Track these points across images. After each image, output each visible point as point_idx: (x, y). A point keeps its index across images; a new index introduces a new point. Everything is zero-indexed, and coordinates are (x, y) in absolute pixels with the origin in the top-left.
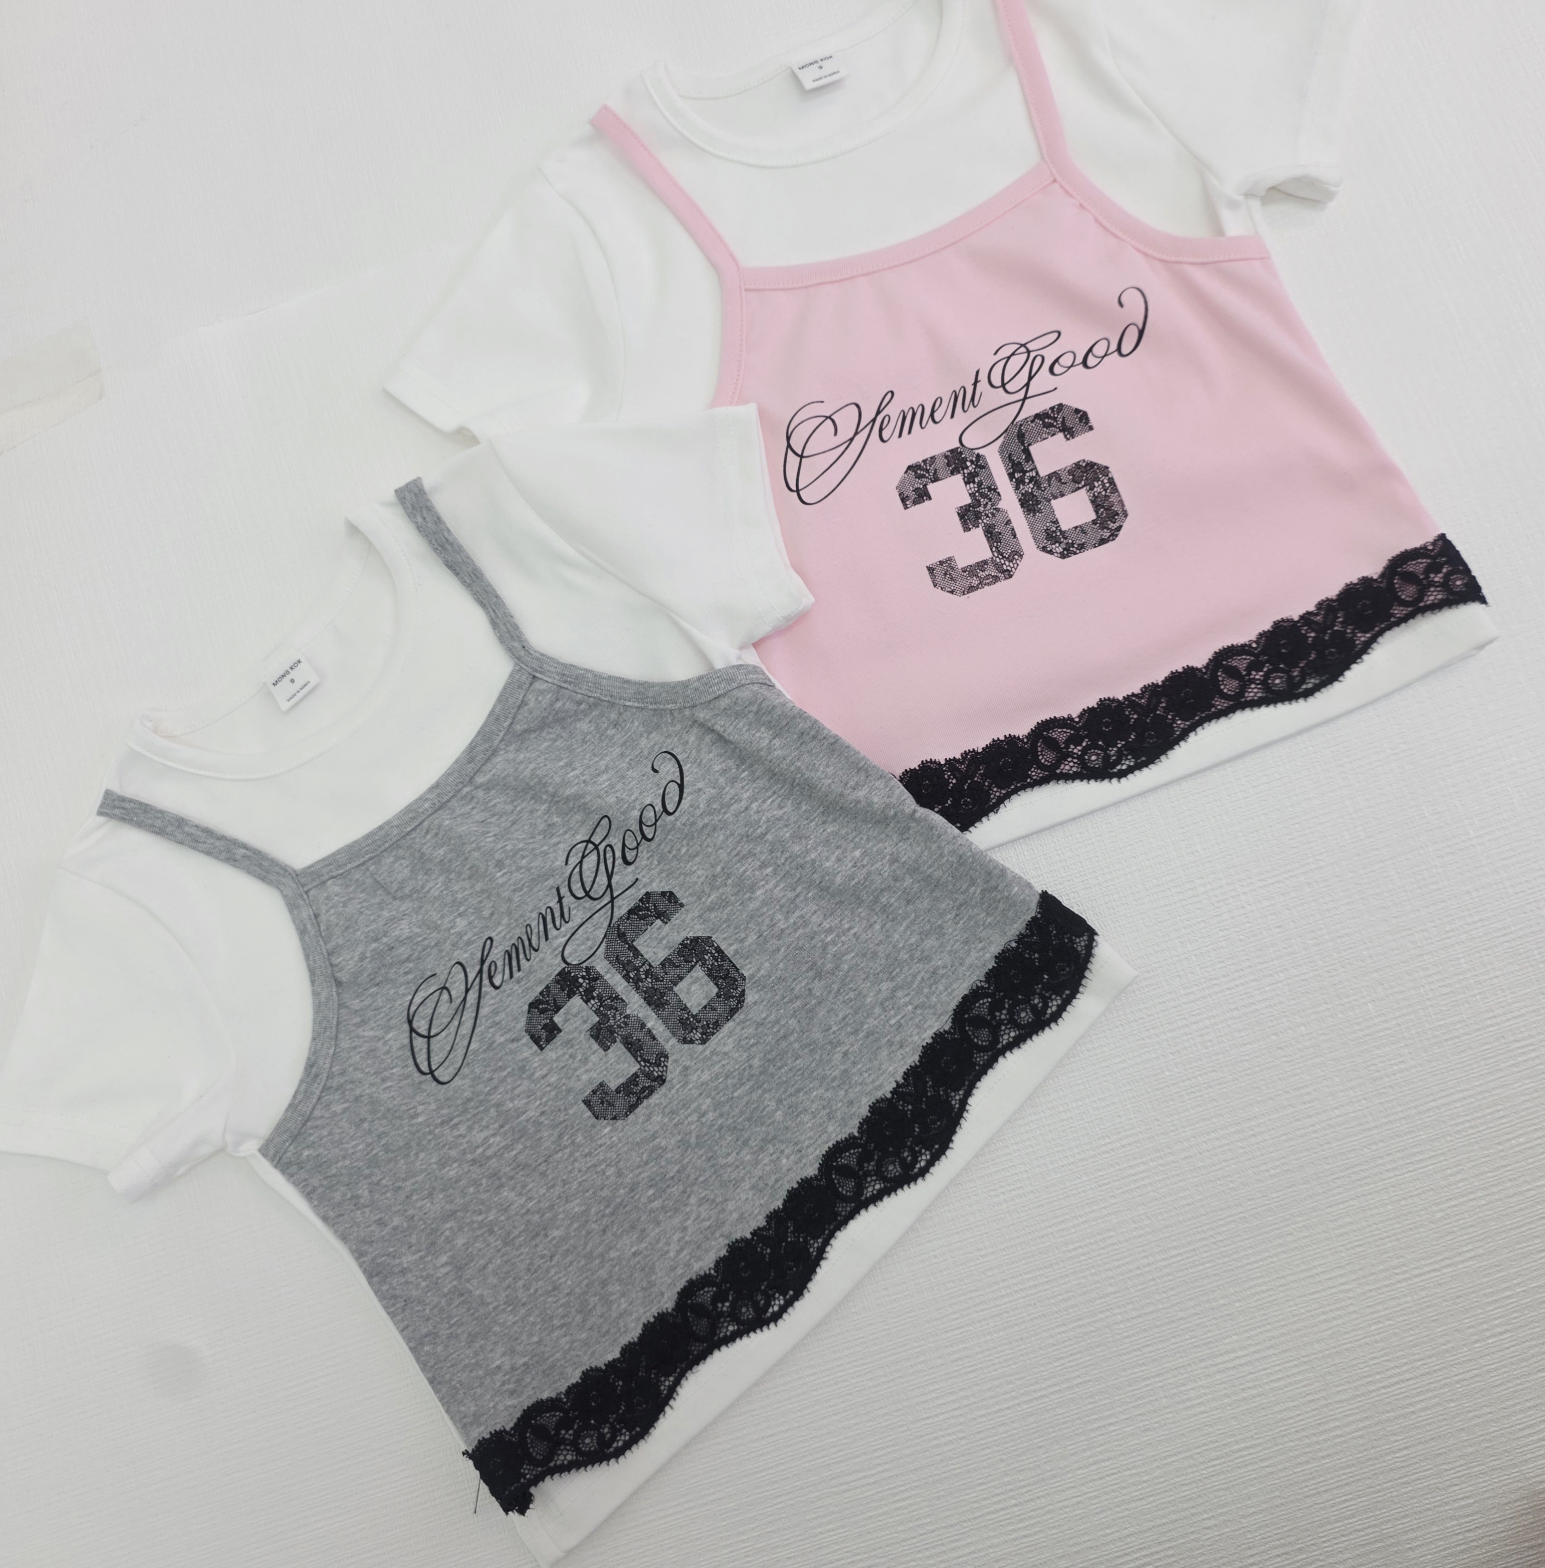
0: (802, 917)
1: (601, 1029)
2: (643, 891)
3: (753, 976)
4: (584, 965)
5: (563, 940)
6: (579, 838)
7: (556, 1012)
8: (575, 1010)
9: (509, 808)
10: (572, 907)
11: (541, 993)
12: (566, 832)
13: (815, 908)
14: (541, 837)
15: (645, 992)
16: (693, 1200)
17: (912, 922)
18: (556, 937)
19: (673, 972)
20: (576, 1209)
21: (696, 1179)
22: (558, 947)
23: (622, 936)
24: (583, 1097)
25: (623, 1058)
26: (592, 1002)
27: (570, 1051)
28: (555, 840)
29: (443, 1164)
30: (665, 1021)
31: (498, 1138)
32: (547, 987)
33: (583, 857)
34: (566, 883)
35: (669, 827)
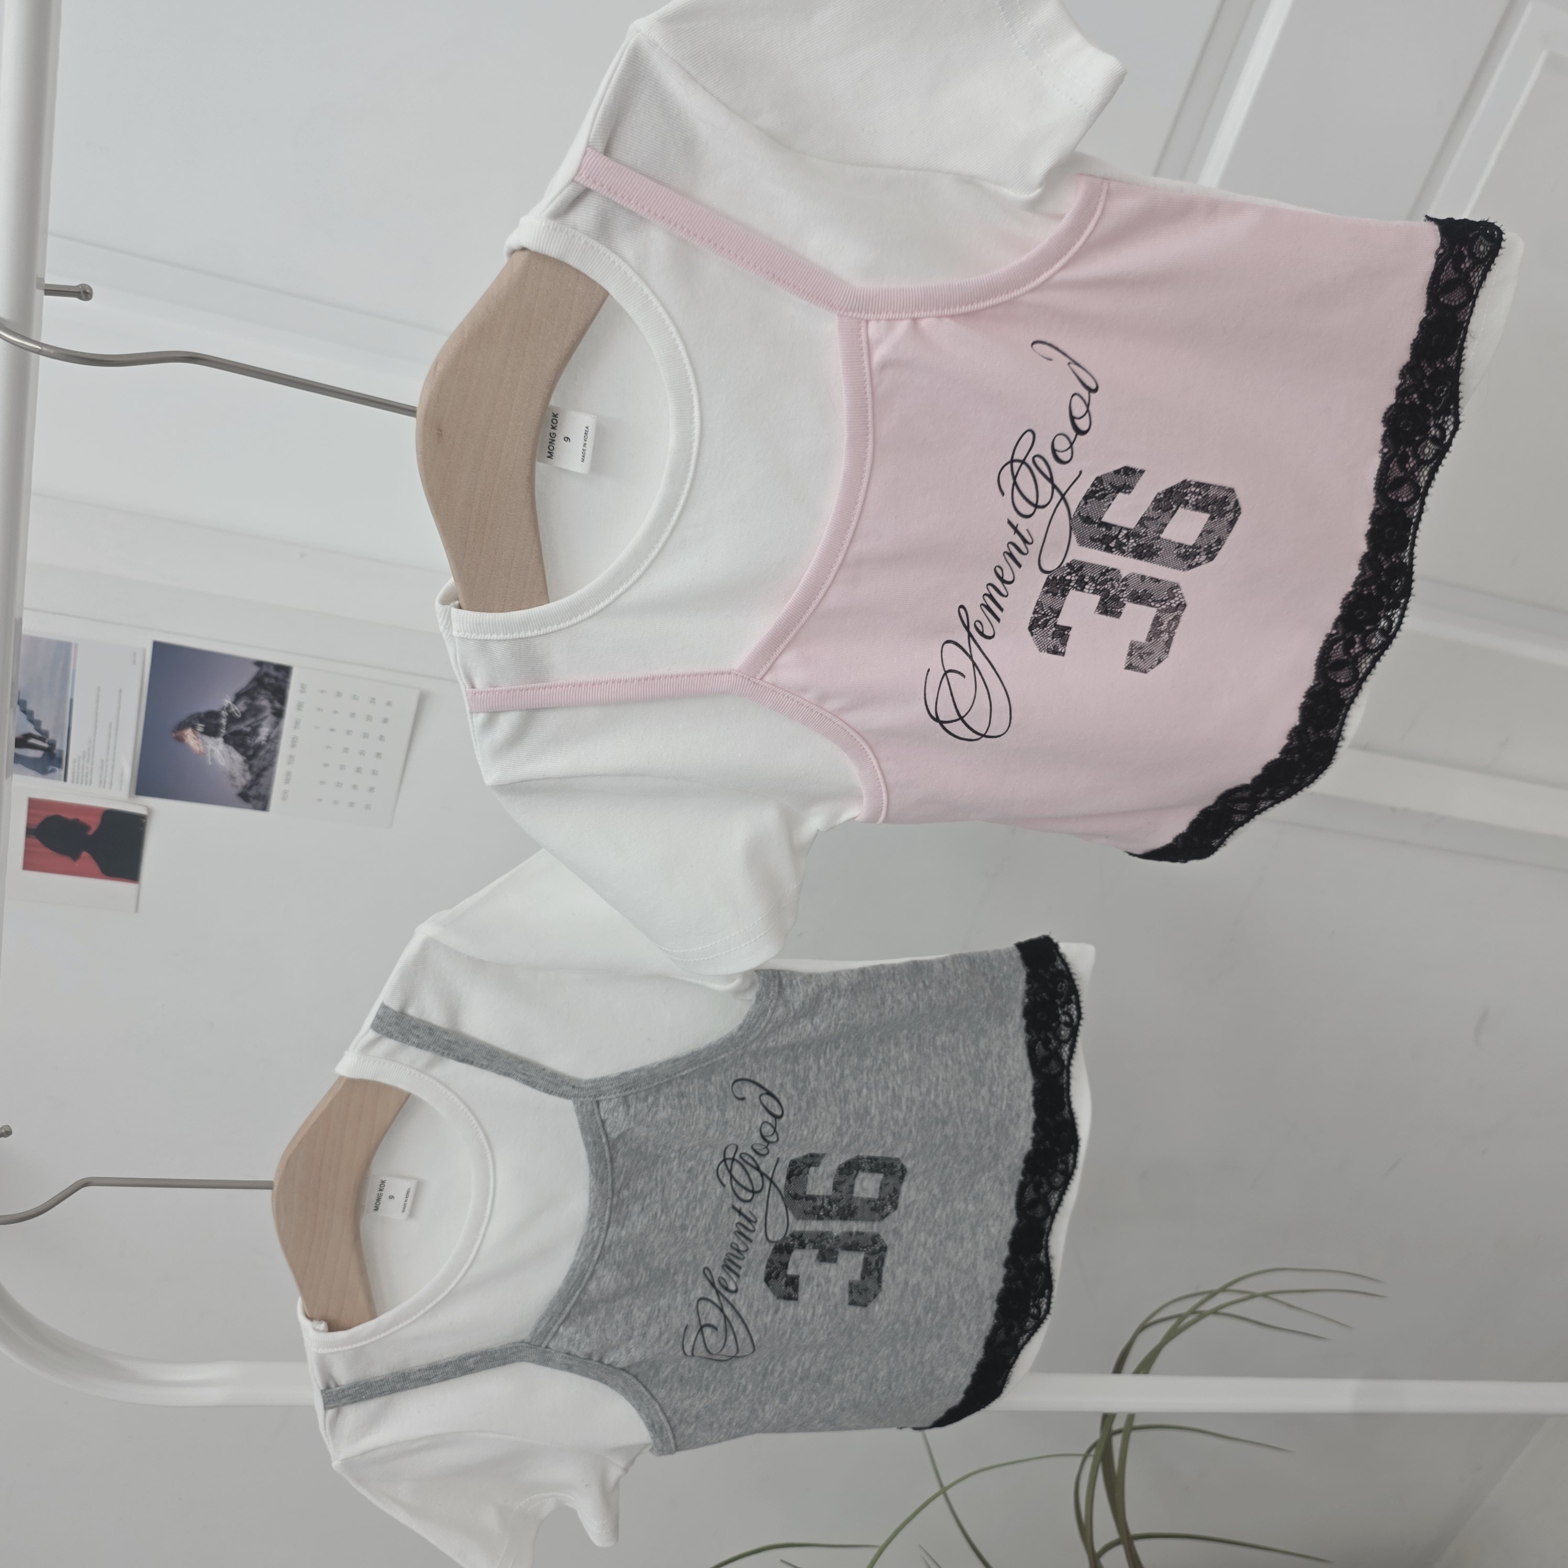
0: (907, 1100)
1: (824, 1254)
2: (788, 1162)
3: (903, 1156)
4: (787, 1234)
5: (763, 1233)
6: (716, 1163)
7: (787, 1269)
8: (799, 1259)
9: (652, 1184)
10: (751, 1209)
11: (768, 1268)
12: (704, 1166)
13: (908, 1087)
14: (690, 1183)
15: (838, 1215)
16: (957, 1297)
17: (964, 1041)
18: (757, 1236)
19: (844, 1188)
20: (887, 1352)
21: (949, 1283)
22: (762, 1238)
23: (795, 1197)
24: (847, 1302)
25: (850, 1257)
26: (807, 1246)
27: (815, 1283)
28: (701, 1178)
29: (784, 1398)
30: (863, 1219)
31: (807, 1355)
32: (769, 1260)
33: (730, 1172)
34: (735, 1198)
35: (786, 1126)
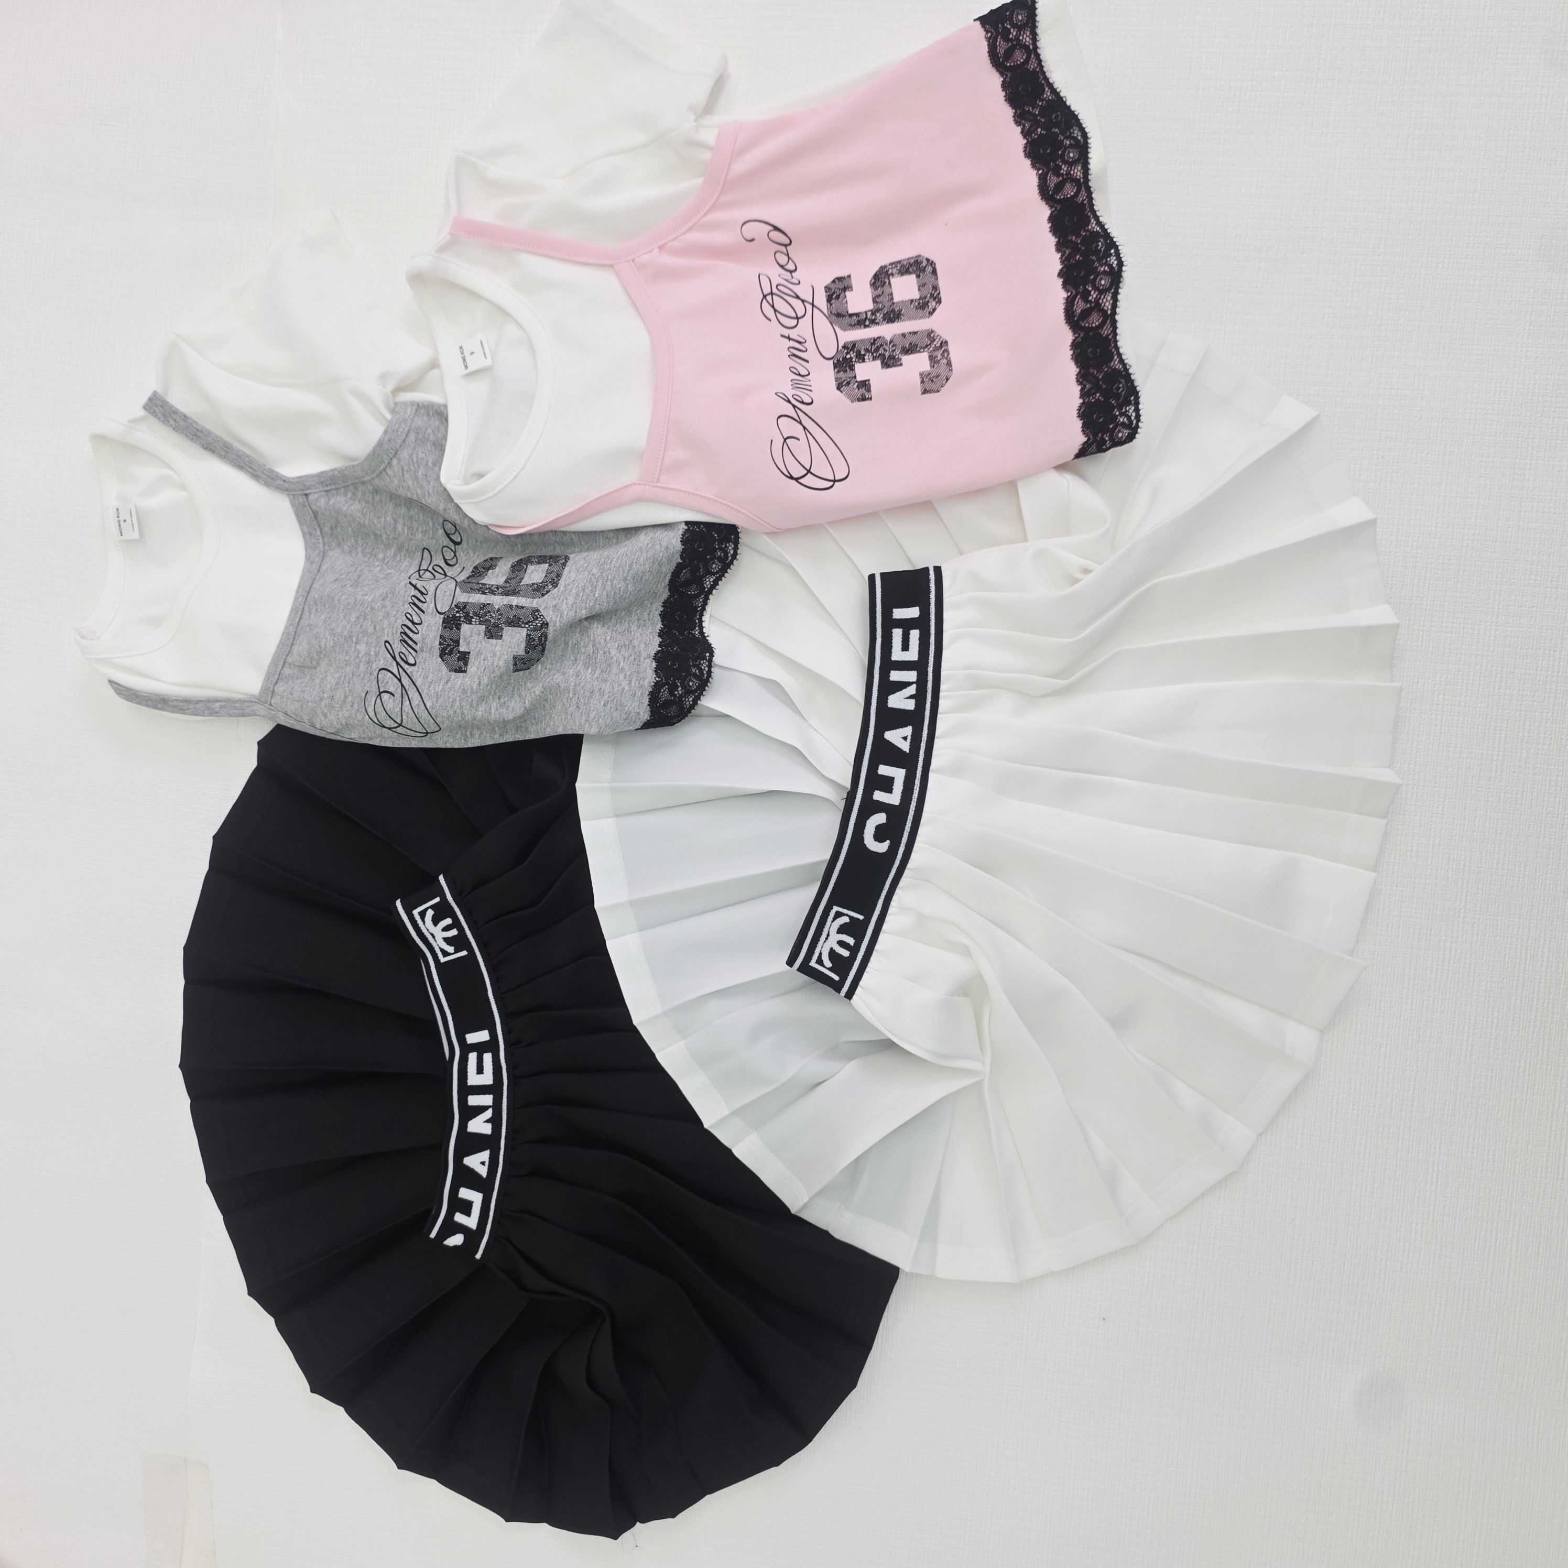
1: (490, 630)
4: (453, 606)
5: (432, 604)
7: (459, 645)
8: (469, 633)
11: (440, 644)
18: (427, 606)
22: (433, 610)
24: (511, 669)
25: (514, 633)
26: (473, 620)
27: (483, 656)
32: (441, 637)
